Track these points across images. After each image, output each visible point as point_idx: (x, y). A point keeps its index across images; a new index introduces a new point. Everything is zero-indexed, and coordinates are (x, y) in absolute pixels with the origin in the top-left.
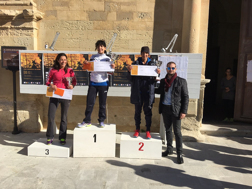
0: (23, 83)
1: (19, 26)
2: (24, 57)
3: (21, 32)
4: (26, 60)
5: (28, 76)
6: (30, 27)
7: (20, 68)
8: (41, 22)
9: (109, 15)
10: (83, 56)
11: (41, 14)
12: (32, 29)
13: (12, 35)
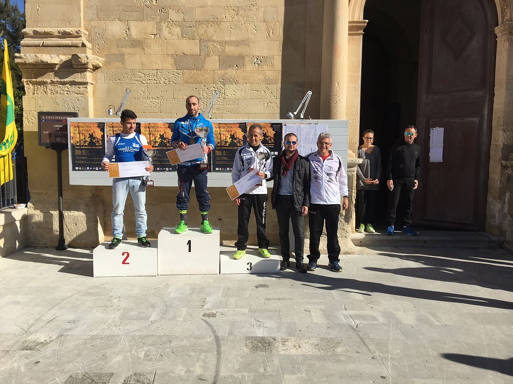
0: (74, 169)
1: (65, 80)
2: (76, 129)
3: (67, 89)
4: (79, 133)
5: (82, 158)
6: (82, 80)
7: (69, 146)
8: (99, 73)
9: (206, 60)
10: (167, 125)
11: (99, 61)
12: (86, 83)
13: (53, 93)
